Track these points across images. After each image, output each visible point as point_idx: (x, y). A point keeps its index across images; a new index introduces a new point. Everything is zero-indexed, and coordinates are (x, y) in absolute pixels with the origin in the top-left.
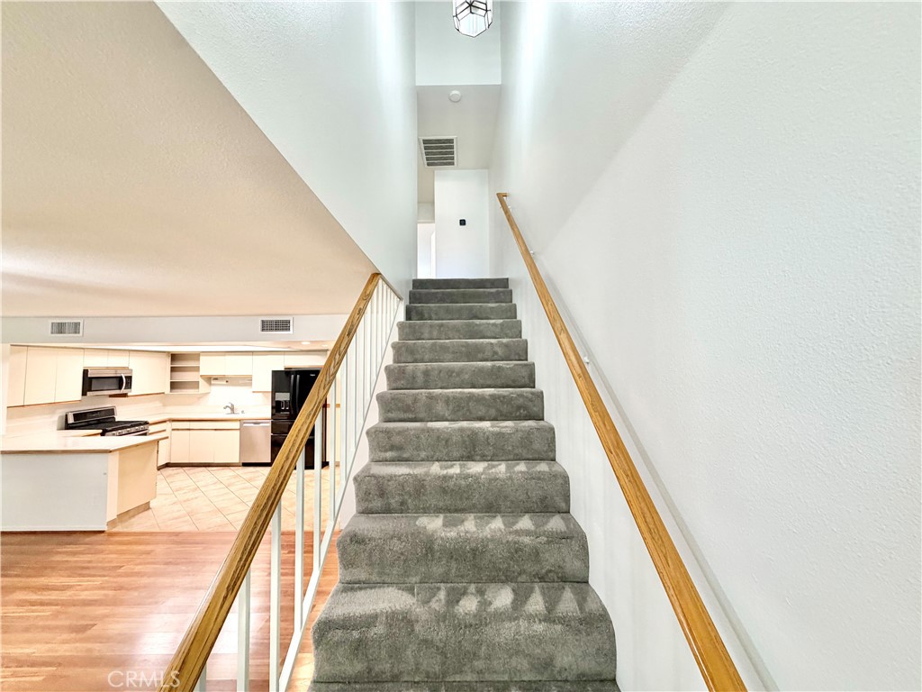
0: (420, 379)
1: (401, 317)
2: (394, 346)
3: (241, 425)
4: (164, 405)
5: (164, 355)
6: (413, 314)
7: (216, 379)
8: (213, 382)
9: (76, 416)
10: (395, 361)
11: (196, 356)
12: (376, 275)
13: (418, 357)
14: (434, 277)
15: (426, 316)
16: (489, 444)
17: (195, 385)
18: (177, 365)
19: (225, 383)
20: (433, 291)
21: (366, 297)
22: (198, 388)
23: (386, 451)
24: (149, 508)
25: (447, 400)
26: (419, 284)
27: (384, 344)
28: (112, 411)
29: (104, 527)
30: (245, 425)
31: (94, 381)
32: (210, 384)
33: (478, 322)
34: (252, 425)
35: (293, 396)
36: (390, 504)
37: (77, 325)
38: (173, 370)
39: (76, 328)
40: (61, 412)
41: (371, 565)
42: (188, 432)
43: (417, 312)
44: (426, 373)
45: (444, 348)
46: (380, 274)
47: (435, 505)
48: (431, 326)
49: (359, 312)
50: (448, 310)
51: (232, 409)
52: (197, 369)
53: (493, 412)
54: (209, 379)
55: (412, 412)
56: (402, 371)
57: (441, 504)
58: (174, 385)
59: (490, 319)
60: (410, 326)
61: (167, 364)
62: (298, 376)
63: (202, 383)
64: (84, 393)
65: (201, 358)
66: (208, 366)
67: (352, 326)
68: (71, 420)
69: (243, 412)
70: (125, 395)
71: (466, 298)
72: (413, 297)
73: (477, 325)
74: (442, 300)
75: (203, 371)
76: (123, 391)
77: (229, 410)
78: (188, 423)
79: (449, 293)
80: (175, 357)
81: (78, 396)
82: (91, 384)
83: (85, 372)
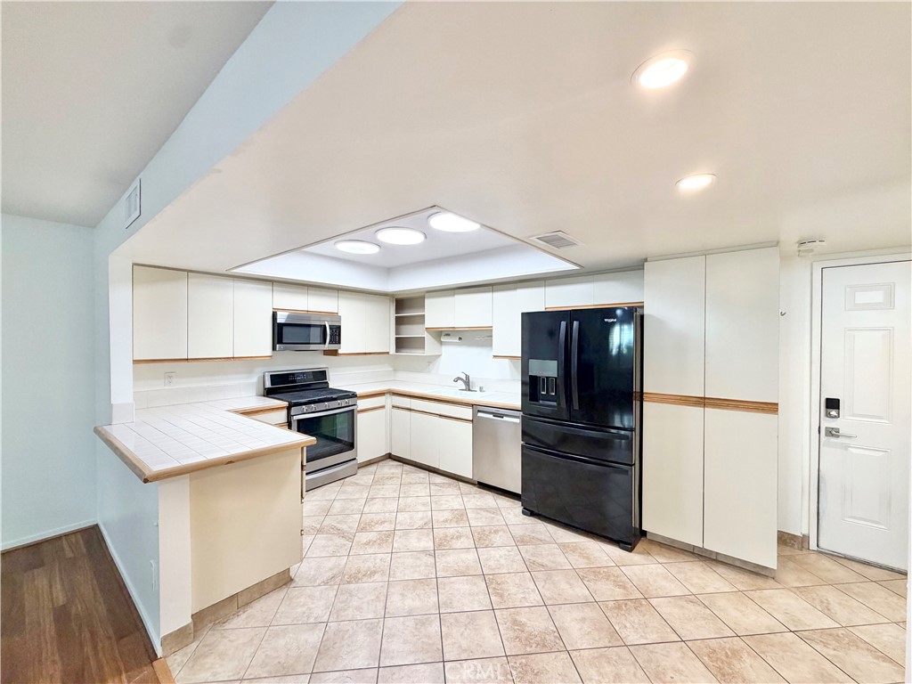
3: (474, 415)
5: (388, 299)
7: (447, 334)
8: (444, 339)
9: (275, 378)
11: (419, 299)
17: (420, 342)
18: (404, 314)
19: (457, 341)
22: (424, 347)
30: (480, 414)
31: (285, 330)
32: (441, 343)
34: (491, 416)
35: (566, 368)
38: (400, 321)
42: (408, 412)
51: (467, 382)
52: (422, 319)
54: (440, 334)
58: (401, 344)
61: (391, 313)
62: (576, 324)
63: (429, 340)
64: (274, 349)
65: (427, 302)
66: (437, 314)
68: (268, 385)
69: (481, 389)
70: (334, 353)
76: (330, 346)
77: (461, 385)
78: (408, 400)
80: (401, 303)
81: (268, 351)
82: (281, 333)
83: (274, 316)
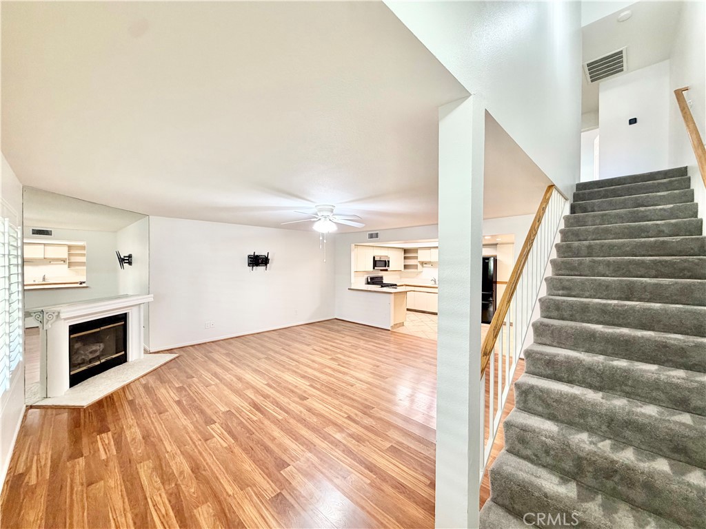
0: (584, 251)
1: (567, 212)
2: (562, 232)
4: (401, 278)
5: (401, 250)
6: (577, 209)
7: (426, 264)
8: (424, 265)
9: (372, 279)
10: (562, 241)
11: (415, 250)
12: (551, 187)
13: (581, 238)
14: (597, 179)
15: (590, 209)
16: (645, 291)
17: (415, 267)
18: (407, 255)
19: (430, 266)
20: (596, 190)
21: (546, 201)
22: (417, 268)
23: (559, 290)
24: (403, 325)
25: (608, 264)
26: (581, 187)
27: (555, 230)
28: (382, 278)
29: (390, 329)
31: (377, 262)
33: (642, 209)
36: (563, 315)
37: (377, 234)
38: (405, 258)
39: (377, 235)
40: (366, 276)
41: (553, 337)
42: (414, 292)
43: (580, 207)
44: (589, 247)
45: (607, 231)
46: (554, 185)
47: (597, 320)
48: (594, 216)
49: (542, 210)
50: (610, 203)
51: (435, 281)
52: (416, 258)
53: (654, 272)
54: (422, 263)
55: (577, 271)
56: (569, 247)
57: (601, 320)
58: (406, 267)
59: (659, 205)
60: (575, 218)
61: (402, 254)
63: (419, 266)
64: (374, 268)
65: (419, 251)
66: (422, 256)
67: (540, 217)
68: (369, 281)
70: (386, 270)
71: (630, 192)
72: (576, 197)
73: (641, 211)
74: (605, 196)
75: (419, 259)
76: (386, 268)
77: (433, 282)
78: (414, 287)
79: (614, 189)
80: (406, 251)
81: (372, 269)
82: (375, 263)
83: (374, 257)
